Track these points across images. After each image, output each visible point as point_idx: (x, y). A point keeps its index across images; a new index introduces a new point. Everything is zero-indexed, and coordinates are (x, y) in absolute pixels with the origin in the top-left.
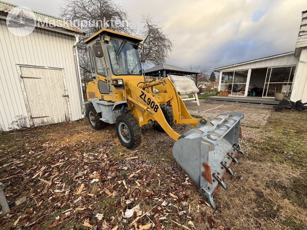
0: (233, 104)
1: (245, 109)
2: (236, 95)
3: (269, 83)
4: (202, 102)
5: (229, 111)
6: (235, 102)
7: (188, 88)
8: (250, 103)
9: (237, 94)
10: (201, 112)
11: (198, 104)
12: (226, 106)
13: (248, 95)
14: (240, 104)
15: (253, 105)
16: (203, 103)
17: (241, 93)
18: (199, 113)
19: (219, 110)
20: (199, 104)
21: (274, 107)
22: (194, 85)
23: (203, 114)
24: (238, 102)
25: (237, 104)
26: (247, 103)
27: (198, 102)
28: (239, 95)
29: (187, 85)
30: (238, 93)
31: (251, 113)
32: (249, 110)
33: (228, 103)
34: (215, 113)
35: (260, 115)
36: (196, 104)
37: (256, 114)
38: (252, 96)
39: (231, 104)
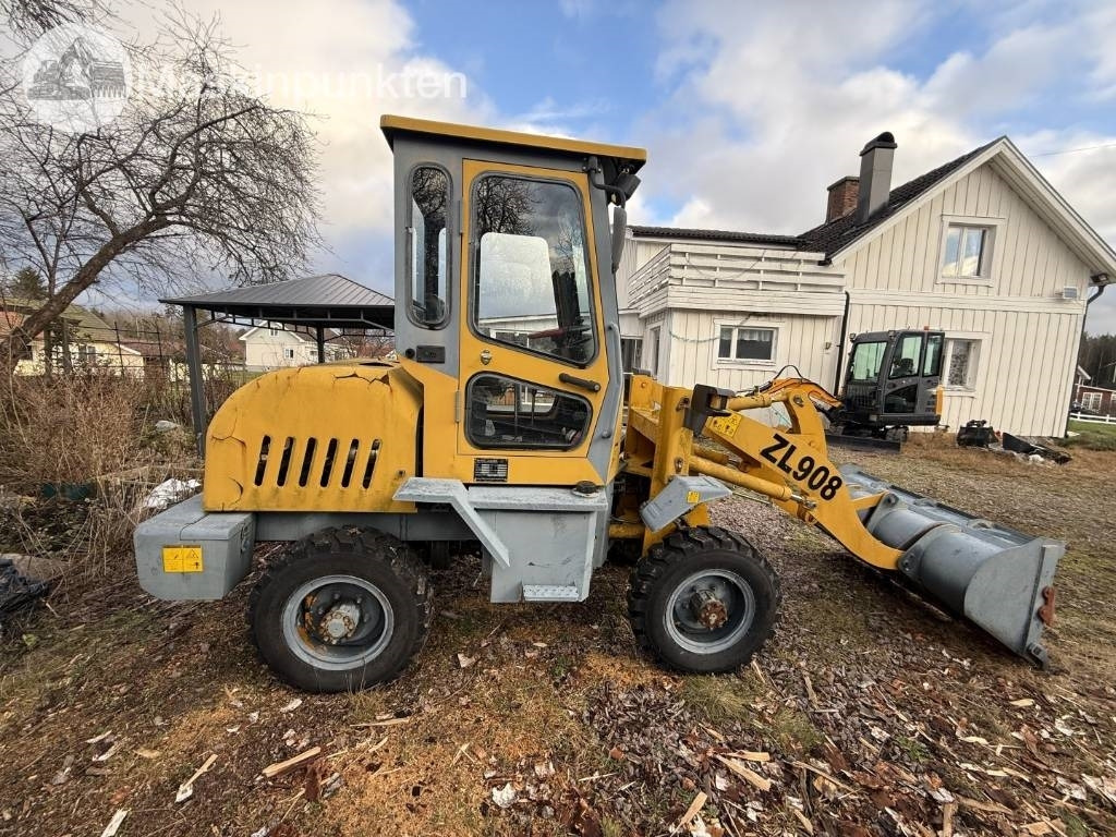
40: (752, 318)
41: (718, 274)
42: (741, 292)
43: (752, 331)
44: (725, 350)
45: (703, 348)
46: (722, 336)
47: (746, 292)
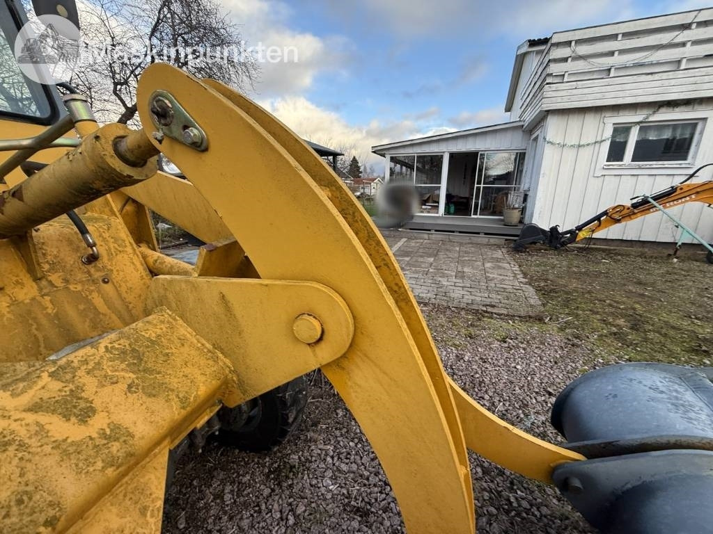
0: (427, 236)
1: (458, 249)
3: (482, 186)
6: (430, 230)
12: (413, 244)
13: (449, 212)
14: (441, 236)
15: (467, 238)
17: (430, 207)
21: (506, 240)
24: (435, 231)
25: (434, 236)
26: (453, 232)
30: (424, 207)
31: (480, 263)
32: (466, 253)
33: (415, 235)
37: (491, 264)
39: (422, 235)
40: (663, 110)
41: (617, 60)
42: (650, 77)
43: (661, 126)
44: (616, 152)
45: (585, 153)
46: (613, 136)
47: (656, 77)
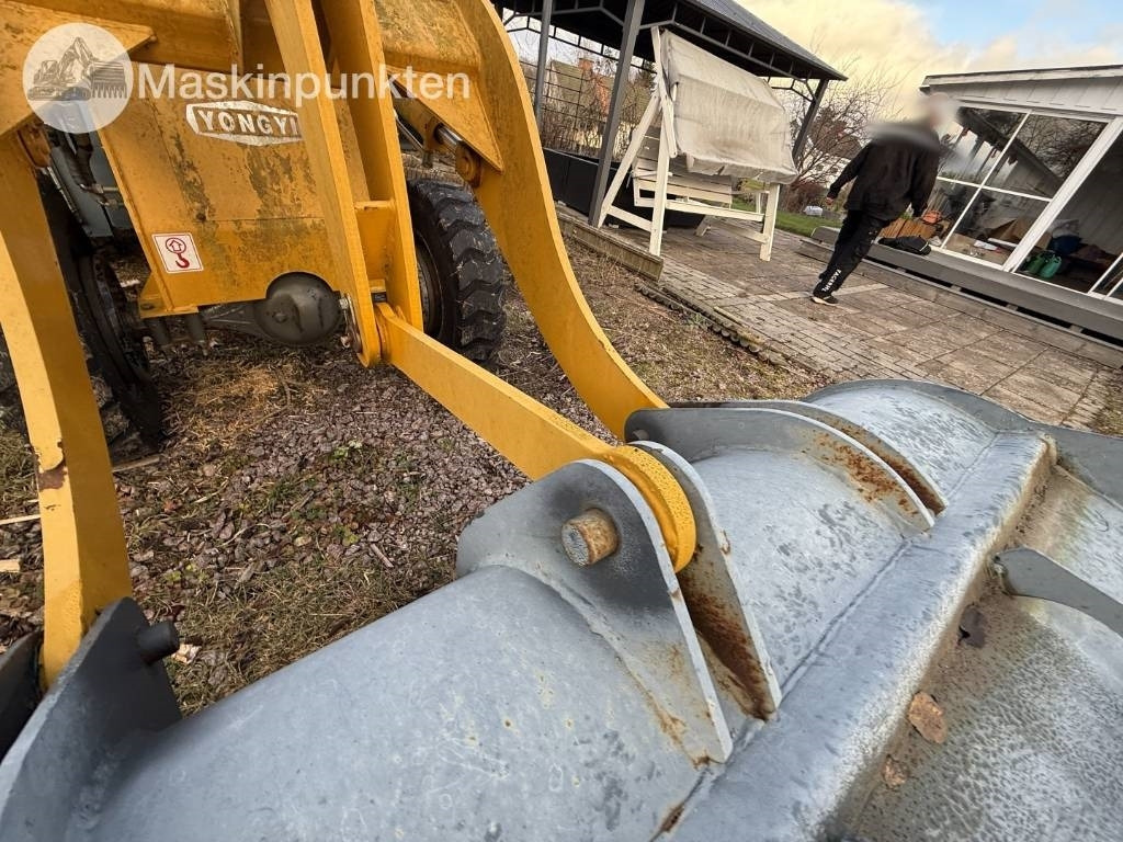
0: (932, 293)
1: (983, 335)
2: (965, 252)
4: (788, 247)
5: (899, 328)
6: (949, 285)
7: (746, 148)
8: (1021, 309)
9: (972, 245)
10: (753, 298)
11: (763, 248)
12: (892, 296)
13: (1024, 267)
14: (967, 302)
15: (1027, 324)
16: (790, 254)
17: (994, 248)
18: (744, 301)
19: (851, 311)
20: (766, 254)
22: (780, 137)
23: (758, 313)
24: (963, 290)
25: (954, 298)
26: (1005, 304)
27: (767, 240)
28: (982, 256)
29: (746, 128)
30: (978, 243)
31: (1003, 368)
32: (997, 346)
33: (910, 285)
34: (825, 319)
35: (1050, 390)
36: (753, 250)
37: (1032, 380)
38: (1037, 275)
39: (923, 289)
